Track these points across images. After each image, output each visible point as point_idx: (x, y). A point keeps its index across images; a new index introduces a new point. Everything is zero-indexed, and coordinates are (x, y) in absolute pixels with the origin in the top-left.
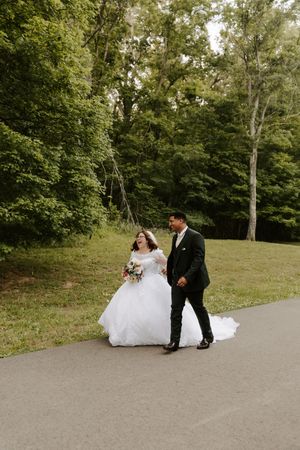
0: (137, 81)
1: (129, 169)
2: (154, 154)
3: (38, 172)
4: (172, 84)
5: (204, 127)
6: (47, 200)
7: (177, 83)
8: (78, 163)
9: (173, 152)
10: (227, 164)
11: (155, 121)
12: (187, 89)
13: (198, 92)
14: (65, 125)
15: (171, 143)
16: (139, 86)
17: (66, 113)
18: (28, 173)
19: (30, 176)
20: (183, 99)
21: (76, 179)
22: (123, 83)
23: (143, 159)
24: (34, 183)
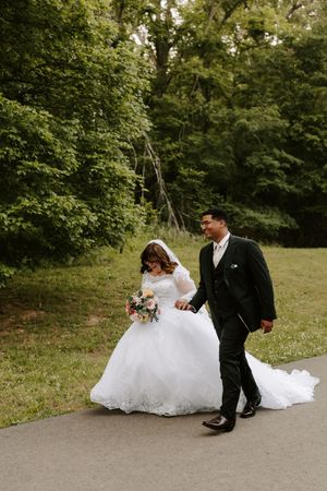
0: (175, 13)
1: (168, 146)
2: (204, 123)
3: (47, 158)
4: (227, 16)
5: (278, 80)
6: (62, 198)
7: (236, 14)
8: (102, 143)
9: (233, 120)
10: (316, 133)
11: (205, 73)
12: (251, 22)
13: (267, 26)
14: (80, 87)
15: (230, 105)
16: (178, 22)
17: (82, 69)
18: (34, 159)
19: (36, 164)
20: (245, 37)
21: (100, 166)
22: (154, 17)
23: (189, 131)
24: (41, 175)
